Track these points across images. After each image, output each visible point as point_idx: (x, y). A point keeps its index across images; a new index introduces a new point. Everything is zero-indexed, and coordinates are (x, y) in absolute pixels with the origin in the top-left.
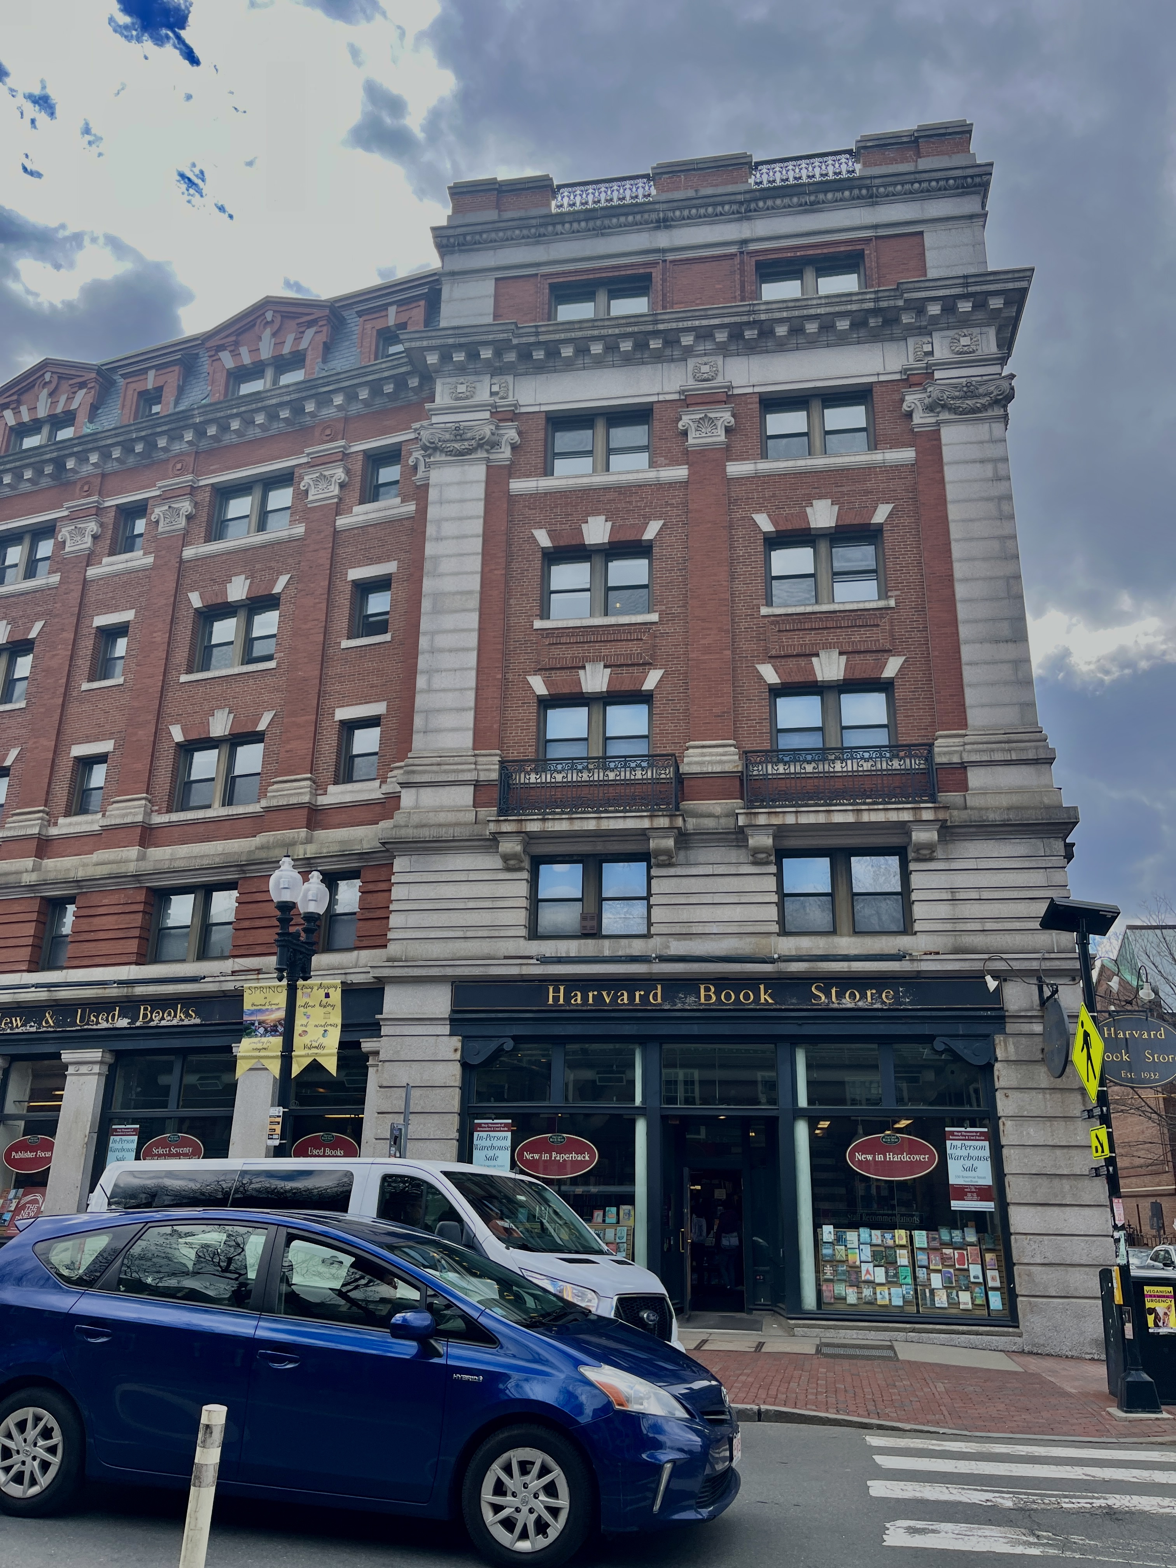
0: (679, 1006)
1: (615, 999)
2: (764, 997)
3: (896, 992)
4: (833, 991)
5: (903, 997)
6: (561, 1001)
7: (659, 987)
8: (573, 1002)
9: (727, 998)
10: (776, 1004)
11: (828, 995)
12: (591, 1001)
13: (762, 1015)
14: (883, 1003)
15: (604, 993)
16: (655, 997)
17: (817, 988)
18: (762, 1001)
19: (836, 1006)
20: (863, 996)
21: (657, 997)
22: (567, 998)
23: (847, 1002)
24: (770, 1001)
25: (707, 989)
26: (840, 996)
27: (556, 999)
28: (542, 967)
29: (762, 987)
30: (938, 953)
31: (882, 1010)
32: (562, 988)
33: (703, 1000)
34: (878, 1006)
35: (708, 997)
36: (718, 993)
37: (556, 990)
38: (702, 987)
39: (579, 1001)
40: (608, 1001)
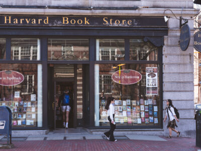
0: (55, 25)
1: (31, 22)
2: (86, 22)
3: (133, 21)
4: (111, 20)
5: (135, 22)
6: (10, 22)
7: (48, 18)
8: (14, 22)
9: (73, 22)
10: (90, 24)
11: (109, 22)
12: (21, 22)
13: (86, 29)
14: (128, 25)
15: (27, 20)
16: (46, 21)
17: (105, 19)
18: (86, 23)
19: (111, 26)
20: (121, 22)
21: (46, 22)
22: (12, 21)
23: (116, 24)
24: (88, 23)
25: (65, 19)
26: (113, 22)
27: (8, 21)
28: (3, 9)
29: (85, 18)
30: (148, 8)
31: (127, 27)
32: (10, 17)
33: (64, 23)
34: (126, 26)
35: (66, 22)
36: (69, 20)
37: (8, 18)
38: (64, 18)
39: (17, 22)
40: (28, 22)
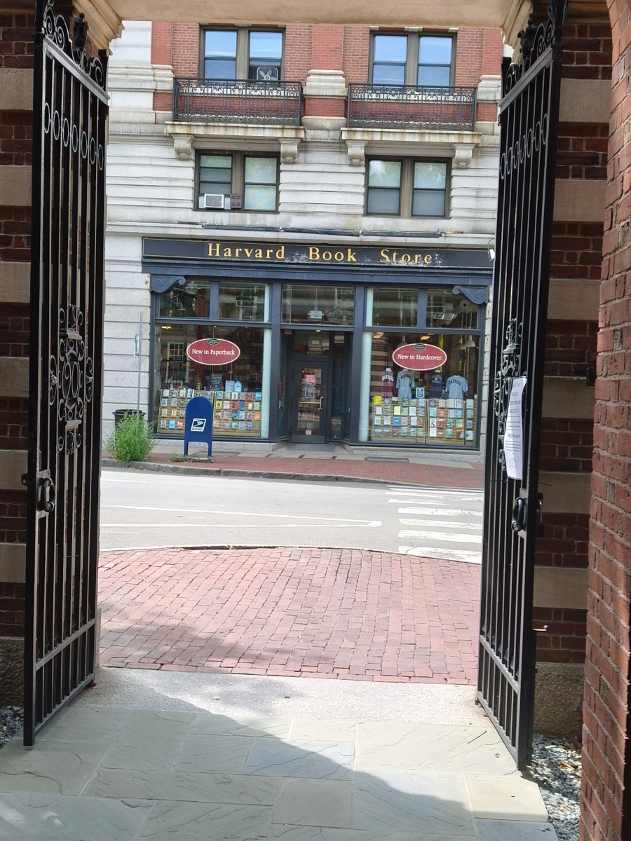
0: (295, 261)
1: (253, 254)
2: (351, 257)
3: (434, 257)
4: (394, 254)
5: (438, 260)
6: (218, 254)
7: (283, 248)
8: (225, 255)
9: (328, 257)
10: (358, 262)
11: (391, 257)
12: (237, 255)
13: (349, 269)
14: (425, 263)
15: (246, 250)
16: (280, 253)
17: (384, 252)
18: (349, 260)
19: (395, 265)
20: (413, 259)
21: (281, 255)
22: (222, 252)
23: (402, 263)
24: (354, 260)
25: (314, 251)
26: (398, 258)
27: (214, 252)
28: (205, 230)
29: (349, 250)
30: (462, 233)
31: (423, 268)
32: (218, 245)
33: (311, 258)
34: (421, 265)
35: (314, 256)
36: (321, 254)
37: (214, 247)
38: (311, 249)
39: (229, 255)
40: (249, 255)
